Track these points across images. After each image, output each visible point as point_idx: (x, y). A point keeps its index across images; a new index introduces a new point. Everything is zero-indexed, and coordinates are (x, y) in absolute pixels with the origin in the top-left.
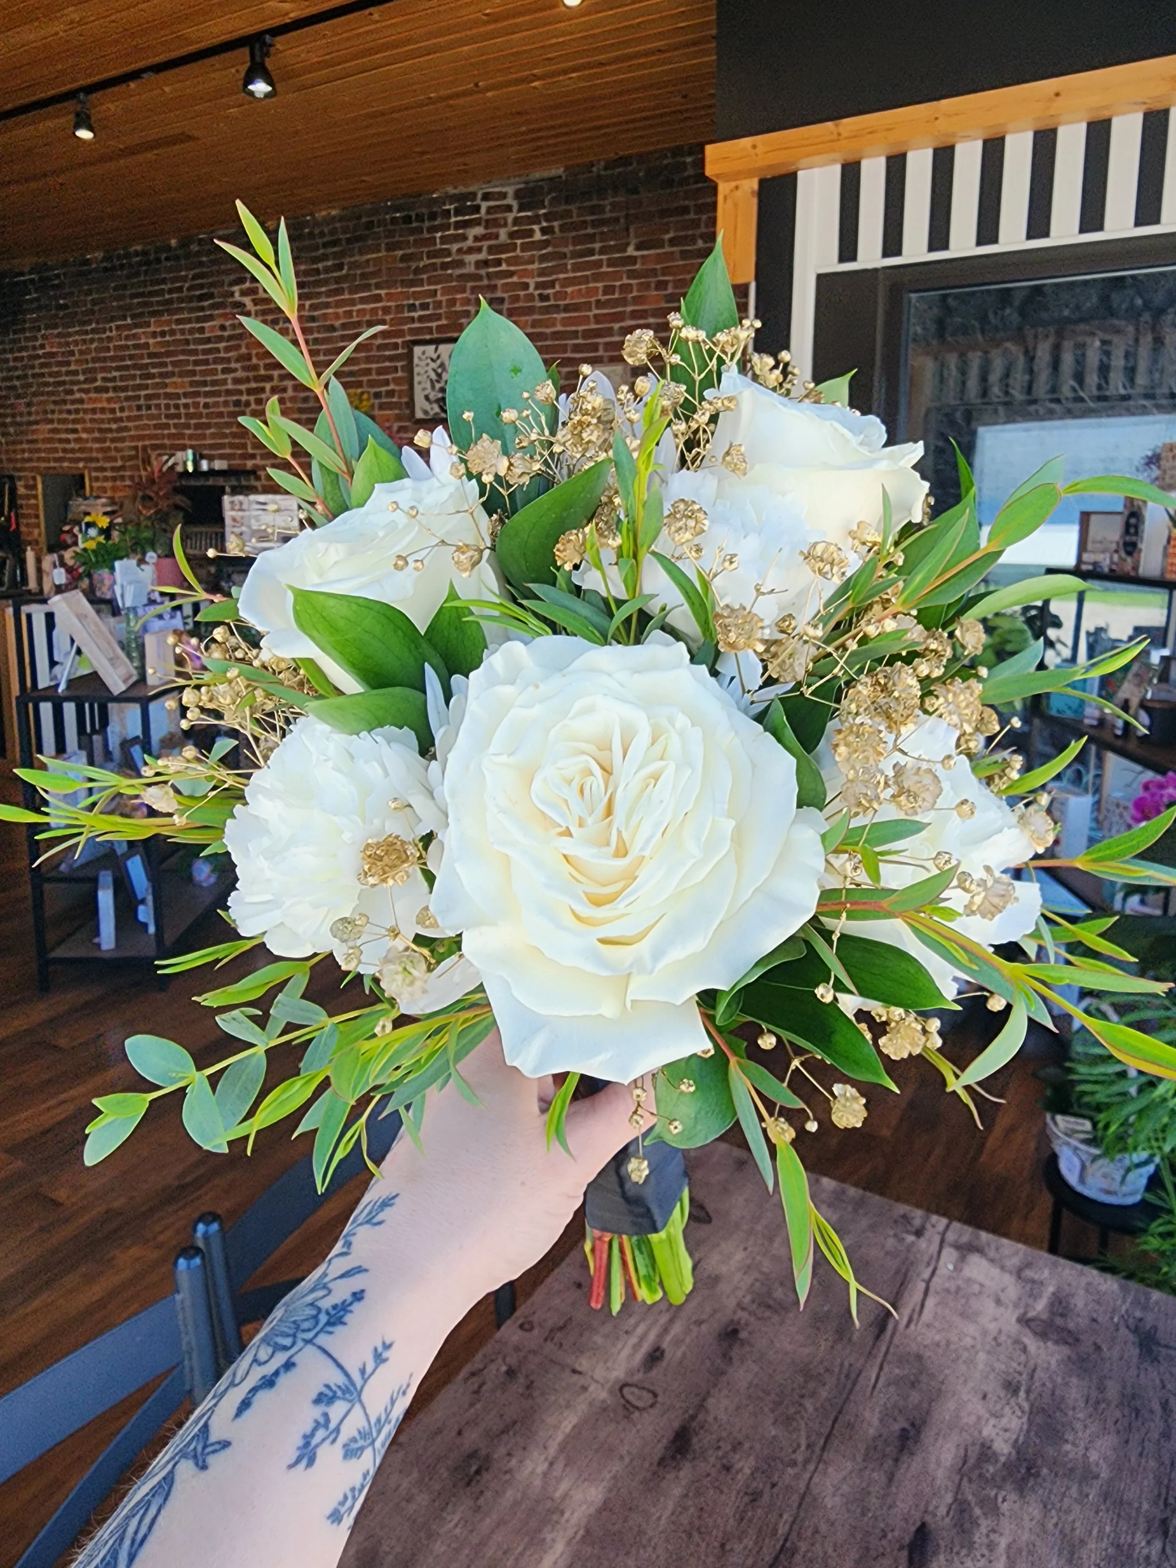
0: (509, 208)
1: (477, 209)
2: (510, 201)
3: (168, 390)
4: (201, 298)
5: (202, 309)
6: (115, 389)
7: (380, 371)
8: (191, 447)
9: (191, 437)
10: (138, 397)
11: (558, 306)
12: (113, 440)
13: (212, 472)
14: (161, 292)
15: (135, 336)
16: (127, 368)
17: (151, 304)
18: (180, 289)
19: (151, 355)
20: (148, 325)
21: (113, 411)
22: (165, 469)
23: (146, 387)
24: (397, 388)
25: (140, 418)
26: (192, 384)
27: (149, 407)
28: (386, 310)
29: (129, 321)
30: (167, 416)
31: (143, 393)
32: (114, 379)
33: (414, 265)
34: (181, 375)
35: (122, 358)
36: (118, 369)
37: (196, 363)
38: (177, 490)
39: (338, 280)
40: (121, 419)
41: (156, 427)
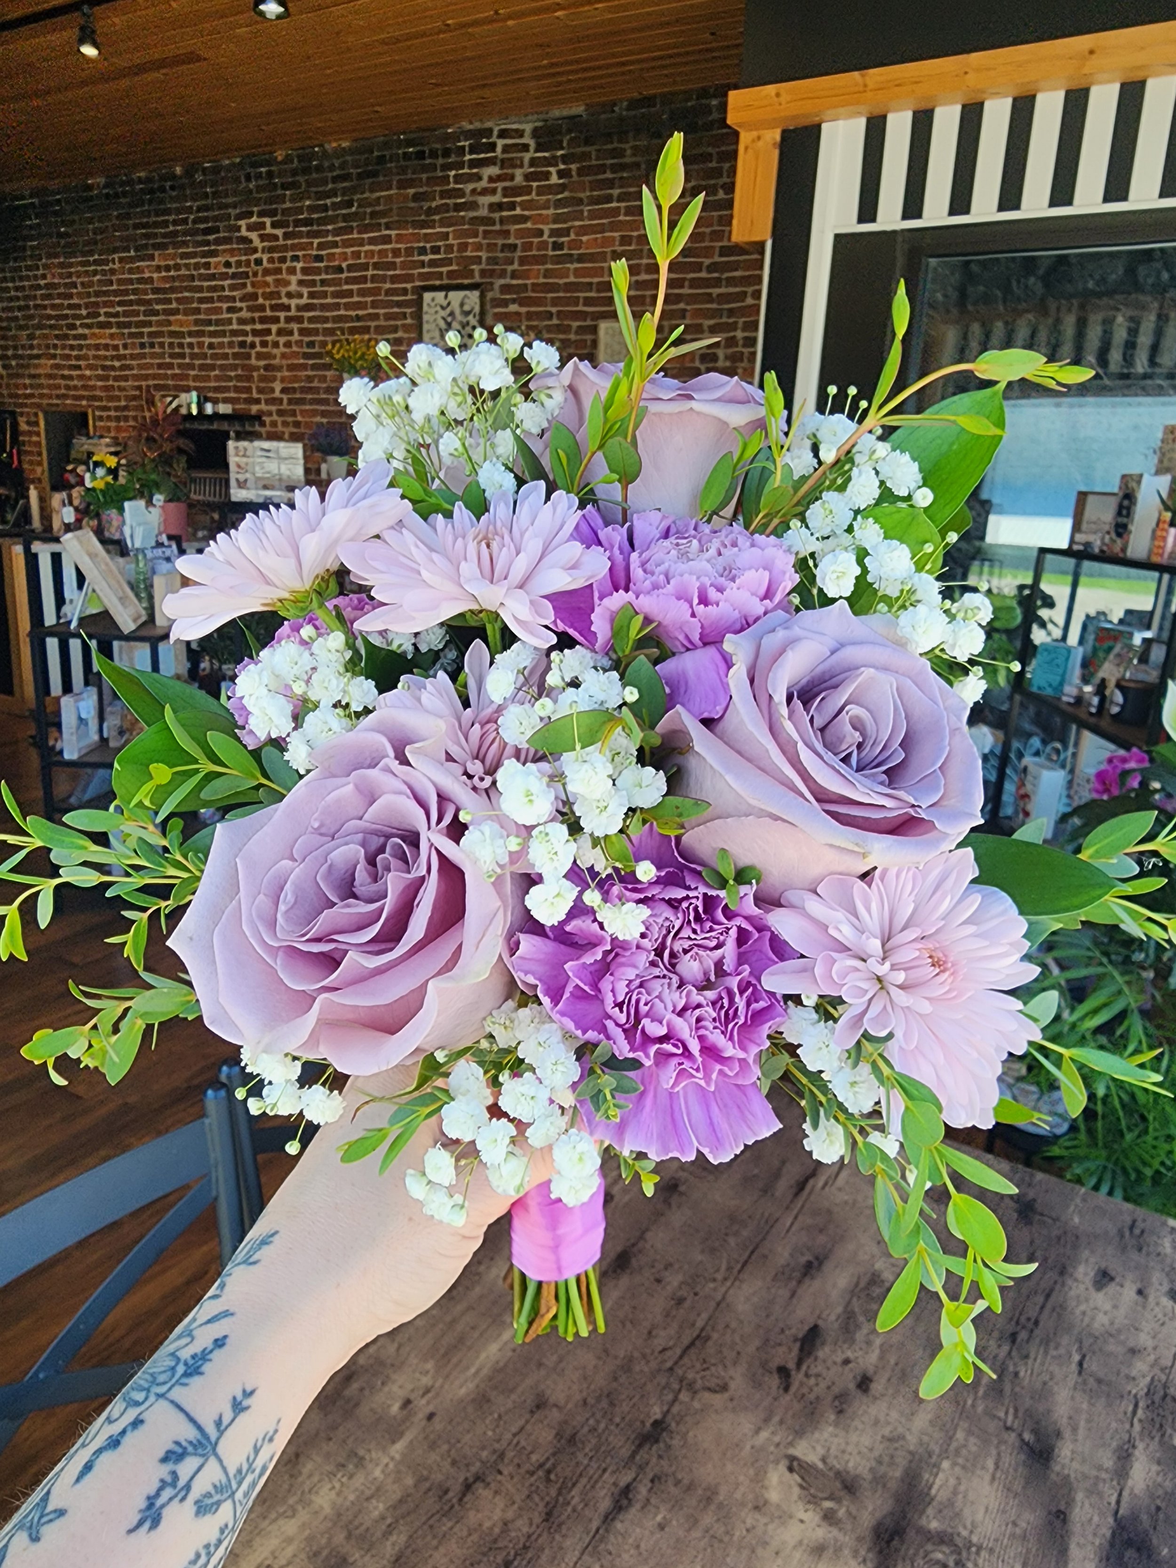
0: (525, 148)
1: (492, 147)
2: (527, 140)
3: (172, 328)
4: (207, 231)
5: (208, 243)
6: (119, 325)
7: (388, 317)
8: (196, 389)
9: (196, 378)
10: (141, 335)
11: (571, 255)
12: (116, 379)
13: (216, 416)
14: (165, 224)
15: (139, 270)
16: (131, 303)
17: (155, 235)
18: (185, 221)
19: (156, 291)
20: (152, 257)
21: (116, 348)
22: (169, 410)
23: (149, 324)
24: (406, 335)
25: (143, 356)
26: (197, 322)
27: (152, 345)
28: (396, 252)
29: (132, 253)
30: (172, 356)
31: (146, 330)
32: (117, 315)
33: (426, 205)
34: (186, 313)
35: (126, 292)
36: (120, 304)
37: (201, 300)
38: (181, 433)
39: (345, 218)
40: (124, 357)
41: (160, 366)
